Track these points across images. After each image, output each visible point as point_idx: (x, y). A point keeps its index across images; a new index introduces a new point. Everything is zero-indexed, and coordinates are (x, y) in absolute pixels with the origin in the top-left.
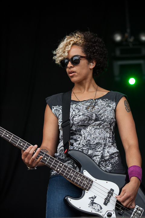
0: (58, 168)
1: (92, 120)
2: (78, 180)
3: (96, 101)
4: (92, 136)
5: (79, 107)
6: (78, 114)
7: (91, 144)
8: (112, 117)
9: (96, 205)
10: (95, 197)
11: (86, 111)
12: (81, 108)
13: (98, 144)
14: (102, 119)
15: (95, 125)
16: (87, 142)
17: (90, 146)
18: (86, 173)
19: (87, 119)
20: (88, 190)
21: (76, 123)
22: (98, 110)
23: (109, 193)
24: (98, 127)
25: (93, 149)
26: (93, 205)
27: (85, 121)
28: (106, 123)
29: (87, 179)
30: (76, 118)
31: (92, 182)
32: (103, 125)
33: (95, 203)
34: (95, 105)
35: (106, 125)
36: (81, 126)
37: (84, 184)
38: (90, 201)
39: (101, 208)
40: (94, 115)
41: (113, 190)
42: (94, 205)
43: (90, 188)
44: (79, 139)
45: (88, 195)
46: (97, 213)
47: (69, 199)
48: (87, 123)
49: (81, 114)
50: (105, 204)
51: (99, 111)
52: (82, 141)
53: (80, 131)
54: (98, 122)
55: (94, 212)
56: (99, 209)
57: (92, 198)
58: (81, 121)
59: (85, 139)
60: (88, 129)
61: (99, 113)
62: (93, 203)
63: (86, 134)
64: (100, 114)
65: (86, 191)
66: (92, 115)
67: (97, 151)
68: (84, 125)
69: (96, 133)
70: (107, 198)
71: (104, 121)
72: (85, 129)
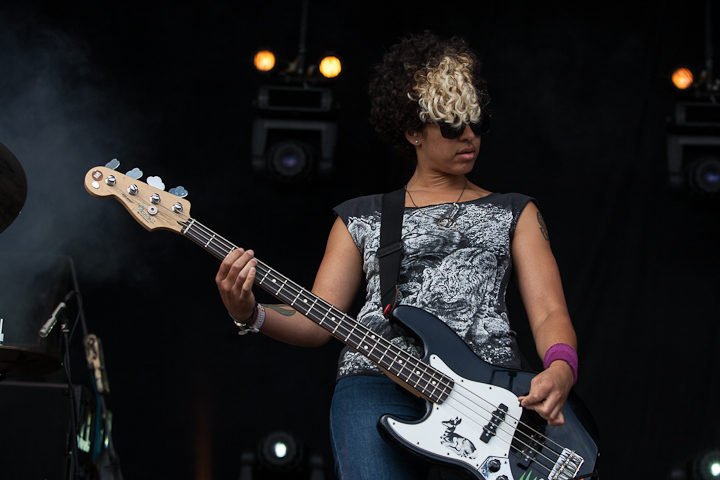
0: (364, 344)
1: (451, 243)
2: (415, 377)
3: (463, 206)
4: (451, 282)
5: (417, 218)
6: (415, 231)
7: (444, 303)
8: (502, 243)
9: (460, 440)
10: (459, 422)
11: (435, 225)
12: (423, 219)
13: (460, 303)
14: (478, 242)
15: (458, 257)
16: (433, 296)
17: (440, 308)
18: (437, 363)
19: (438, 241)
20: (440, 403)
21: (412, 251)
22: (467, 225)
23: (496, 412)
24: (468, 263)
25: (448, 313)
26: (451, 440)
27: (434, 247)
28: (487, 254)
29: (439, 375)
30: (411, 240)
31: (452, 384)
32: (479, 257)
33: (458, 436)
34: (458, 215)
35: (487, 258)
36: (424, 258)
37: (431, 387)
38: (444, 429)
39: (473, 449)
40: (457, 234)
41: (506, 408)
42: (455, 439)
43: (445, 397)
44: (414, 290)
45: (439, 414)
46: (463, 459)
47: (391, 421)
48: (440, 251)
49: (423, 232)
50: (485, 438)
51: (470, 228)
52: (421, 294)
53: (420, 269)
54: (468, 250)
55: (454, 455)
56: (469, 449)
57: (451, 422)
58: (423, 246)
59: (428, 289)
60: (441, 268)
61: (470, 231)
62: (451, 435)
63: (435, 279)
64: (474, 234)
65: (435, 406)
66: (451, 235)
67: (459, 320)
68: (432, 256)
69: (461, 277)
70: (490, 425)
71: (483, 247)
72: (433, 267)
